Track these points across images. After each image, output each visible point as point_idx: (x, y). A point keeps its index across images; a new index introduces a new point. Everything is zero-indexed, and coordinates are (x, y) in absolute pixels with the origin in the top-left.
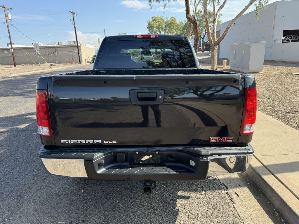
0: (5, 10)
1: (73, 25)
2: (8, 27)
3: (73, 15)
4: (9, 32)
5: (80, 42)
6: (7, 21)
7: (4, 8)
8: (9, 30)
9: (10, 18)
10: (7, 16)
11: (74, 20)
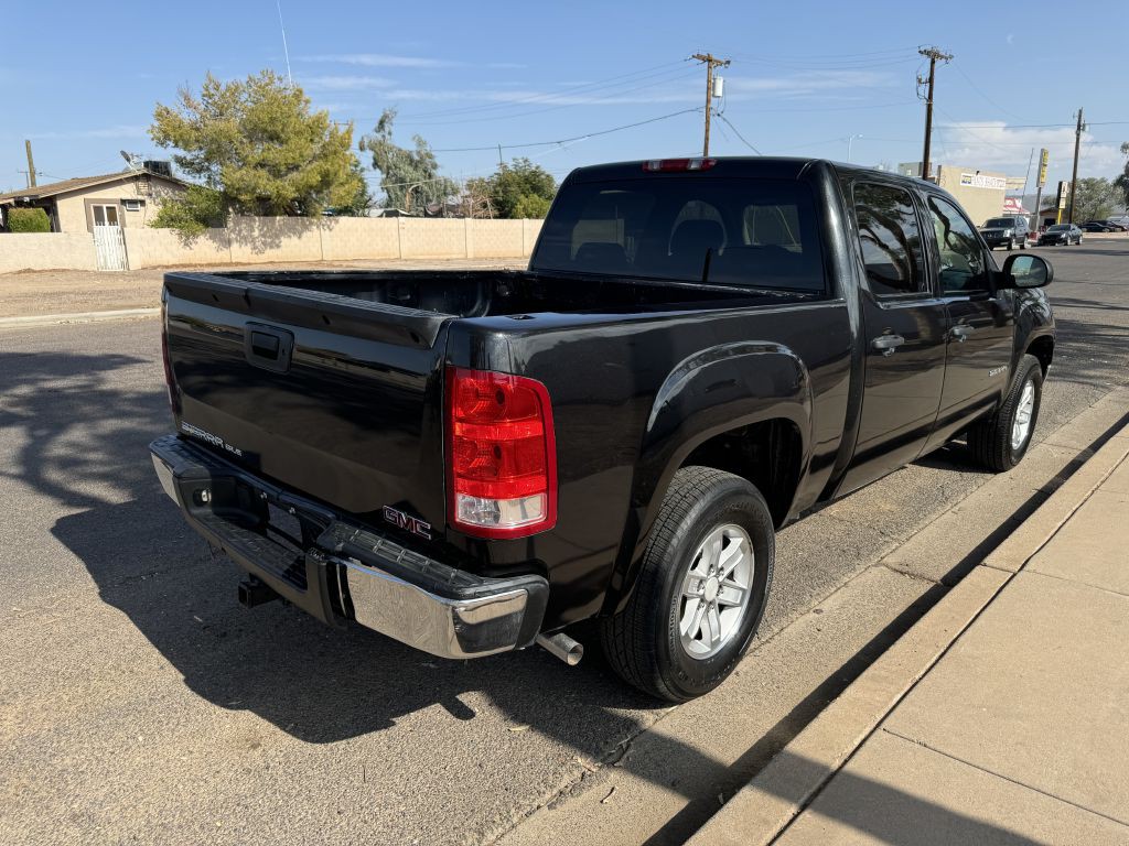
0: (709, 67)
1: (925, 101)
2: (708, 122)
3: (933, 62)
4: (707, 139)
5: (940, 167)
6: (708, 101)
7: (710, 61)
8: (707, 131)
9: (719, 92)
10: (710, 88)
11: (931, 80)
